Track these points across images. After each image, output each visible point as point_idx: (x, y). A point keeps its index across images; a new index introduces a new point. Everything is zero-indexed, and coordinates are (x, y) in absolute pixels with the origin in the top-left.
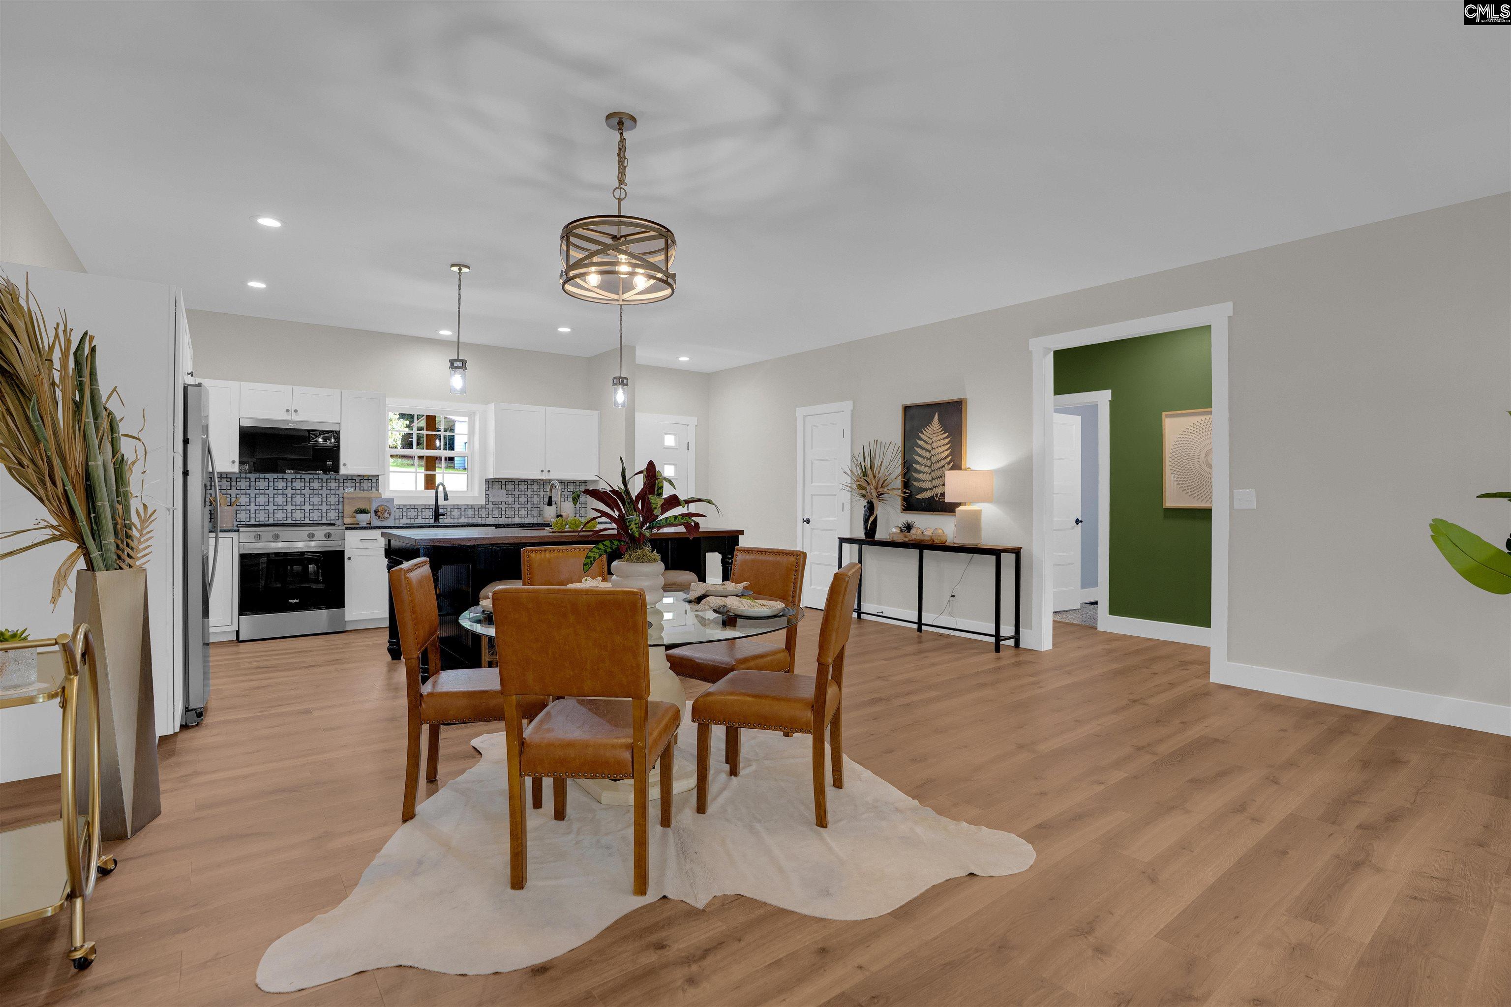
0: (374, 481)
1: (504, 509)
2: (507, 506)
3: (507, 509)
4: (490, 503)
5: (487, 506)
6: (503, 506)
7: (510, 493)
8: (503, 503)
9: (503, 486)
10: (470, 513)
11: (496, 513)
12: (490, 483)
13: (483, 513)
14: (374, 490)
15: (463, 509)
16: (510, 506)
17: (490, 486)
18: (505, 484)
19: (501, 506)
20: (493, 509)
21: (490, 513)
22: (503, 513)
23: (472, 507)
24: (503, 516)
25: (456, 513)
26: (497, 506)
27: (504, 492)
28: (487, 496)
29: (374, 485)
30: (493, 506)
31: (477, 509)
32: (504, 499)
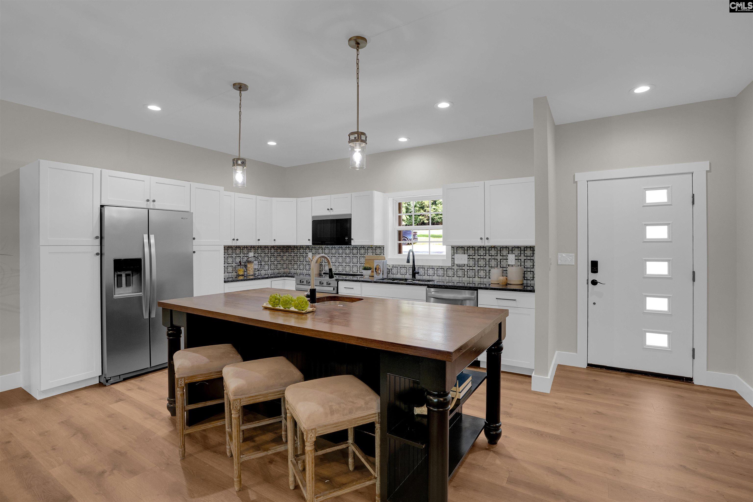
0: (382, 249)
1: (466, 270)
2: (468, 268)
3: (468, 271)
4: (455, 265)
5: (453, 268)
6: (466, 268)
7: (471, 257)
8: (466, 266)
9: (466, 252)
10: (441, 272)
11: (460, 273)
12: (455, 249)
13: (450, 273)
14: (382, 254)
15: (436, 269)
16: (471, 268)
17: (455, 251)
18: (467, 250)
19: (463, 268)
20: (458, 270)
21: (455, 273)
22: (466, 273)
23: (442, 268)
24: (466, 276)
25: (431, 272)
26: (461, 268)
27: (466, 256)
28: (453, 259)
29: (382, 251)
30: (458, 268)
31: (445, 270)
32: (466, 262)
